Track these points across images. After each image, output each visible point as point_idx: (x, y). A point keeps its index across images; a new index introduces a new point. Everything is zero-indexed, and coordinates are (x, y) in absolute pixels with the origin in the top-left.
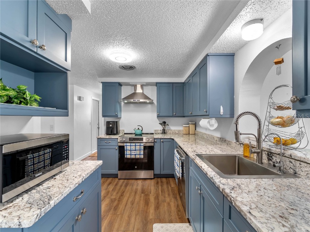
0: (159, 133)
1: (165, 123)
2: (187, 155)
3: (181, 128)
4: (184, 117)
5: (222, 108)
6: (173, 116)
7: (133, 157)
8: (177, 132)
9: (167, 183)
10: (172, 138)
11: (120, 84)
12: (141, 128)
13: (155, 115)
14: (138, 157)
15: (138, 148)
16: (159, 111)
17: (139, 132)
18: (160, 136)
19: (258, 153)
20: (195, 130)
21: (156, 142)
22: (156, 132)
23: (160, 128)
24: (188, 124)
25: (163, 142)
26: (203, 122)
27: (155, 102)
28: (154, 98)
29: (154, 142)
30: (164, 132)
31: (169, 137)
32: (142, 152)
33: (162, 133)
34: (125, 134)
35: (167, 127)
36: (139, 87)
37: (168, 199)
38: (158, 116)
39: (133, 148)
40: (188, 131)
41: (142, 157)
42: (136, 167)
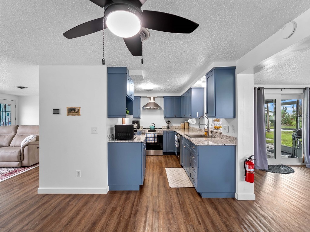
0: (165, 128)
1: (169, 121)
2: (180, 135)
3: (179, 125)
4: (181, 117)
5: (198, 113)
6: (174, 117)
7: (150, 142)
8: (177, 128)
9: (171, 157)
10: (174, 130)
11: (140, 97)
12: (154, 125)
13: (163, 116)
14: (153, 142)
15: (153, 136)
16: (165, 114)
17: (152, 127)
18: (166, 130)
19: (208, 132)
20: (189, 126)
21: (164, 133)
22: (163, 128)
23: (166, 125)
24: (184, 122)
25: (168, 133)
26: (190, 121)
27: (163, 108)
28: (162, 106)
29: (163, 133)
30: (168, 127)
31: (172, 130)
32: (156, 139)
33: (167, 128)
34: (143, 129)
35: (170, 124)
36: (152, 99)
37: (172, 162)
38: (165, 117)
39: (150, 136)
40: (184, 127)
41: (156, 141)
42: (152, 148)
